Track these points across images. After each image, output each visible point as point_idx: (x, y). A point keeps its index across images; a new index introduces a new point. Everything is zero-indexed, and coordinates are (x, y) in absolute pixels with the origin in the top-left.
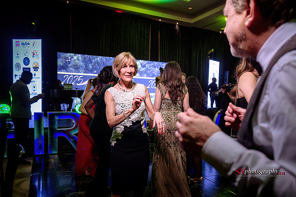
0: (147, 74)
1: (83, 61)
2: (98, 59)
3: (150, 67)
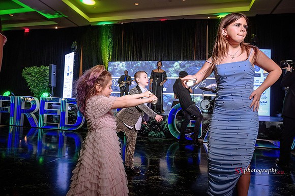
1: (126, 67)
2: (139, 64)
3: (190, 67)
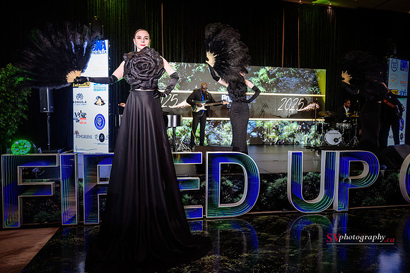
0: (277, 88)
2: (201, 67)
3: (282, 77)
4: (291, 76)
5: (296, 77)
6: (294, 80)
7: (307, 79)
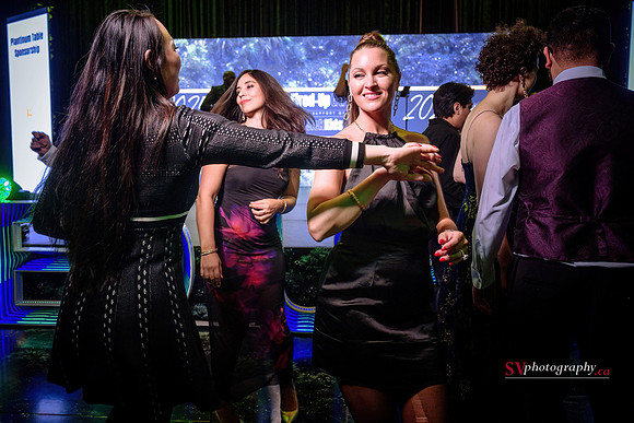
2: (251, 45)
3: (413, 54)
4: (431, 51)
5: (444, 52)
6: (438, 58)
7: (466, 53)
